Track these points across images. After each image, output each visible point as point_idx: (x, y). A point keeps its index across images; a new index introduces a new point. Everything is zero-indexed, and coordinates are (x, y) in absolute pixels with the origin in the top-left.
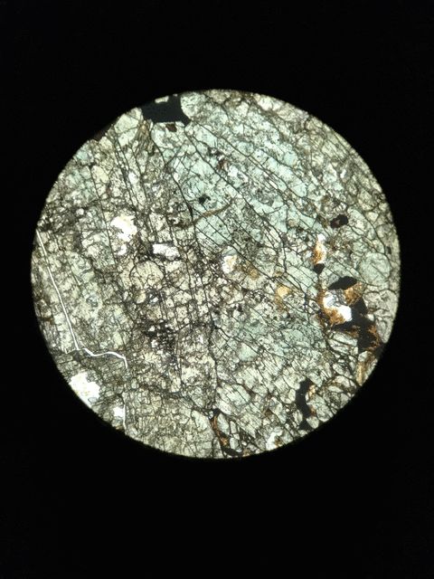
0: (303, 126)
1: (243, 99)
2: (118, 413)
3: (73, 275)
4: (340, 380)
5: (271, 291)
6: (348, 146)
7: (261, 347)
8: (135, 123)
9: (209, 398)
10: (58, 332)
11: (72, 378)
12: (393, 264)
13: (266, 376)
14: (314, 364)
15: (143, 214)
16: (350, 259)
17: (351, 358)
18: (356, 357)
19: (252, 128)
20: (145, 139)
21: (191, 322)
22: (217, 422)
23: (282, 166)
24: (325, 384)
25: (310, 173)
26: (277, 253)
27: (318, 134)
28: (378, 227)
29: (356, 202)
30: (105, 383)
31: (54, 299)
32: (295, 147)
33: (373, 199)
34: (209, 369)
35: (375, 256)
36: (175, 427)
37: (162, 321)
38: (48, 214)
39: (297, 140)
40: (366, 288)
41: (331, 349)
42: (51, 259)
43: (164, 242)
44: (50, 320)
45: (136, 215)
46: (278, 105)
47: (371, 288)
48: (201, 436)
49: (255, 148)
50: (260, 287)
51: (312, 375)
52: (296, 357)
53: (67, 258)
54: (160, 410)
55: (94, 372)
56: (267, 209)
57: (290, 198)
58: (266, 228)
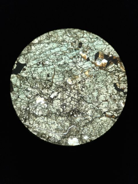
0: (49, 36)
1: (31, 46)
2: (86, 138)
3: (42, 123)
4: (120, 75)
5: (85, 76)
7: (97, 89)
8: (16, 78)
9: (100, 112)
10: (54, 138)
11: (68, 143)
12: (101, 40)
13: (105, 93)
14: (112, 79)
15: (41, 93)
16: (92, 50)
17: (117, 69)
19: (40, 49)
20: (22, 78)
21: (77, 102)
22: (107, 115)
23: (55, 49)
24: (119, 80)
25: (62, 43)
26: (76, 67)
27: (54, 34)
28: (89, 36)
29: (79, 37)
30: (76, 136)
31: (45, 132)
32: (53, 42)
33: (81, 32)
34: (92, 107)
35: (96, 43)
36: (100, 126)
37: (71, 109)
38: (22, 117)
39: (51, 40)
41: (111, 72)
42: (34, 125)
43: (52, 94)
44: (49, 137)
45: (40, 95)
46: (39, 38)
47: (103, 50)
48: (108, 121)
49: (45, 52)
50: (81, 78)
51: (114, 82)
52: (106, 82)
53: (37, 121)
54: (93, 127)
55: (71, 136)
56: (63, 61)
57: (65, 53)
58: (68, 65)
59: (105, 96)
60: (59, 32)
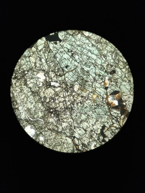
0: (99, 41)
1: (79, 33)
2: (41, 139)
3: (24, 93)
4: (115, 125)
5: (91, 96)
6: (115, 47)
7: (88, 115)
8: (43, 42)
9: (71, 133)
10: (20, 113)
11: (26, 128)
12: (131, 86)
13: (90, 125)
14: (106, 120)
15: (47, 72)
16: (117, 84)
17: (118, 118)
18: (120, 117)
19: (82, 42)
20: (47, 47)
21: (64, 108)
22: (74, 141)
23: (93, 55)
24: (110, 127)
25: (102, 57)
26: (92, 83)
27: (104, 43)
28: (126, 73)
29: (118, 66)
30: (36, 129)
31: (18, 102)
32: (97, 48)
33: (124, 64)
34: (71, 123)
35: (125, 83)
36: (60, 143)
37: (55, 108)
38: (15, 73)
39: (98, 46)
40: (122, 94)
41: (112, 115)
42: (17, 89)
43: (54, 81)
44: (18, 109)
45: (45, 73)
46: (91, 34)
47: (124, 94)
49: (84, 49)
50: (87, 95)
51: (106, 124)
52: (100, 118)
53: (22, 88)
54: (55, 137)
55: (33, 125)
56: (88, 69)
57: (96, 65)
58: (89, 75)
60: (109, 47)
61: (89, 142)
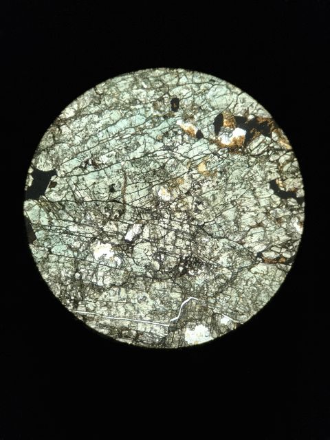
0: (98, 96)
1: (59, 127)
2: (225, 321)
3: (117, 302)
4: (282, 160)
5: (198, 176)
7: (232, 202)
8: (37, 207)
9: (247, 255)
10: (150, 333)
11: (186, 339)
12: (222, 84)
13: (253, 209)
14: (263, 172)
16: (204, 111)
17: (271, 145)
19: (81, 131)
20: (51, 207)
21: (190, 241)
22: (266, 258)
23: (118, 124)
24: (280, 172)
25: (132, 107)
26: (174, 158)
27: (108, 88)
28: (192, 80)
29: (168, 86)
30: (200, 320)
31: (126, 324)
32: (109, 108)
33: (172, 74)
34: (228, 245)
35: (211, 93)
36: (255, 288)
37: (179, 260)
38: (68, 298)
39: (105, 104)
40: (230, 110)
41: (262, 154)
42: (99, 312)
43: (127, 231)
44: (139, 333)
45: (99, 239)
46: (75, 105)
47: (232, 106)
48: (270, 274)
49: (96, 135)
50: (191, 182)
51: (269, 177)
52: (251, 182)
53: (103, 300)
54: (238, 292)
55: (189, 323)
56: (141, 149)
57: (141, 130)
58: (154, 156)
59: (253, 214)
60: (120, 83)
61: (286, 230)
